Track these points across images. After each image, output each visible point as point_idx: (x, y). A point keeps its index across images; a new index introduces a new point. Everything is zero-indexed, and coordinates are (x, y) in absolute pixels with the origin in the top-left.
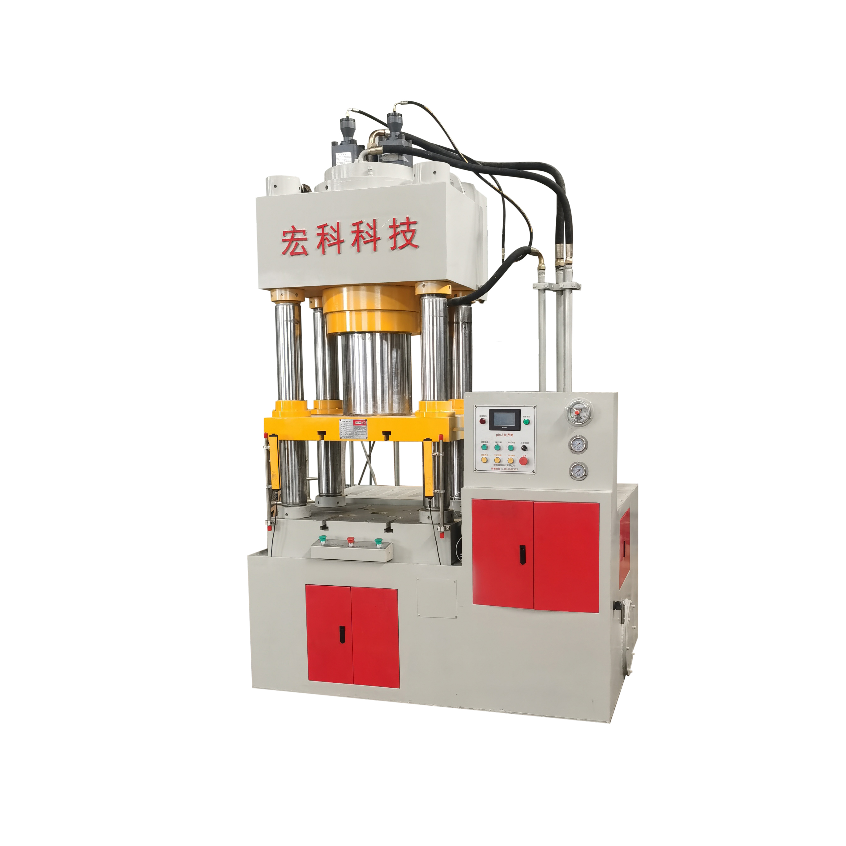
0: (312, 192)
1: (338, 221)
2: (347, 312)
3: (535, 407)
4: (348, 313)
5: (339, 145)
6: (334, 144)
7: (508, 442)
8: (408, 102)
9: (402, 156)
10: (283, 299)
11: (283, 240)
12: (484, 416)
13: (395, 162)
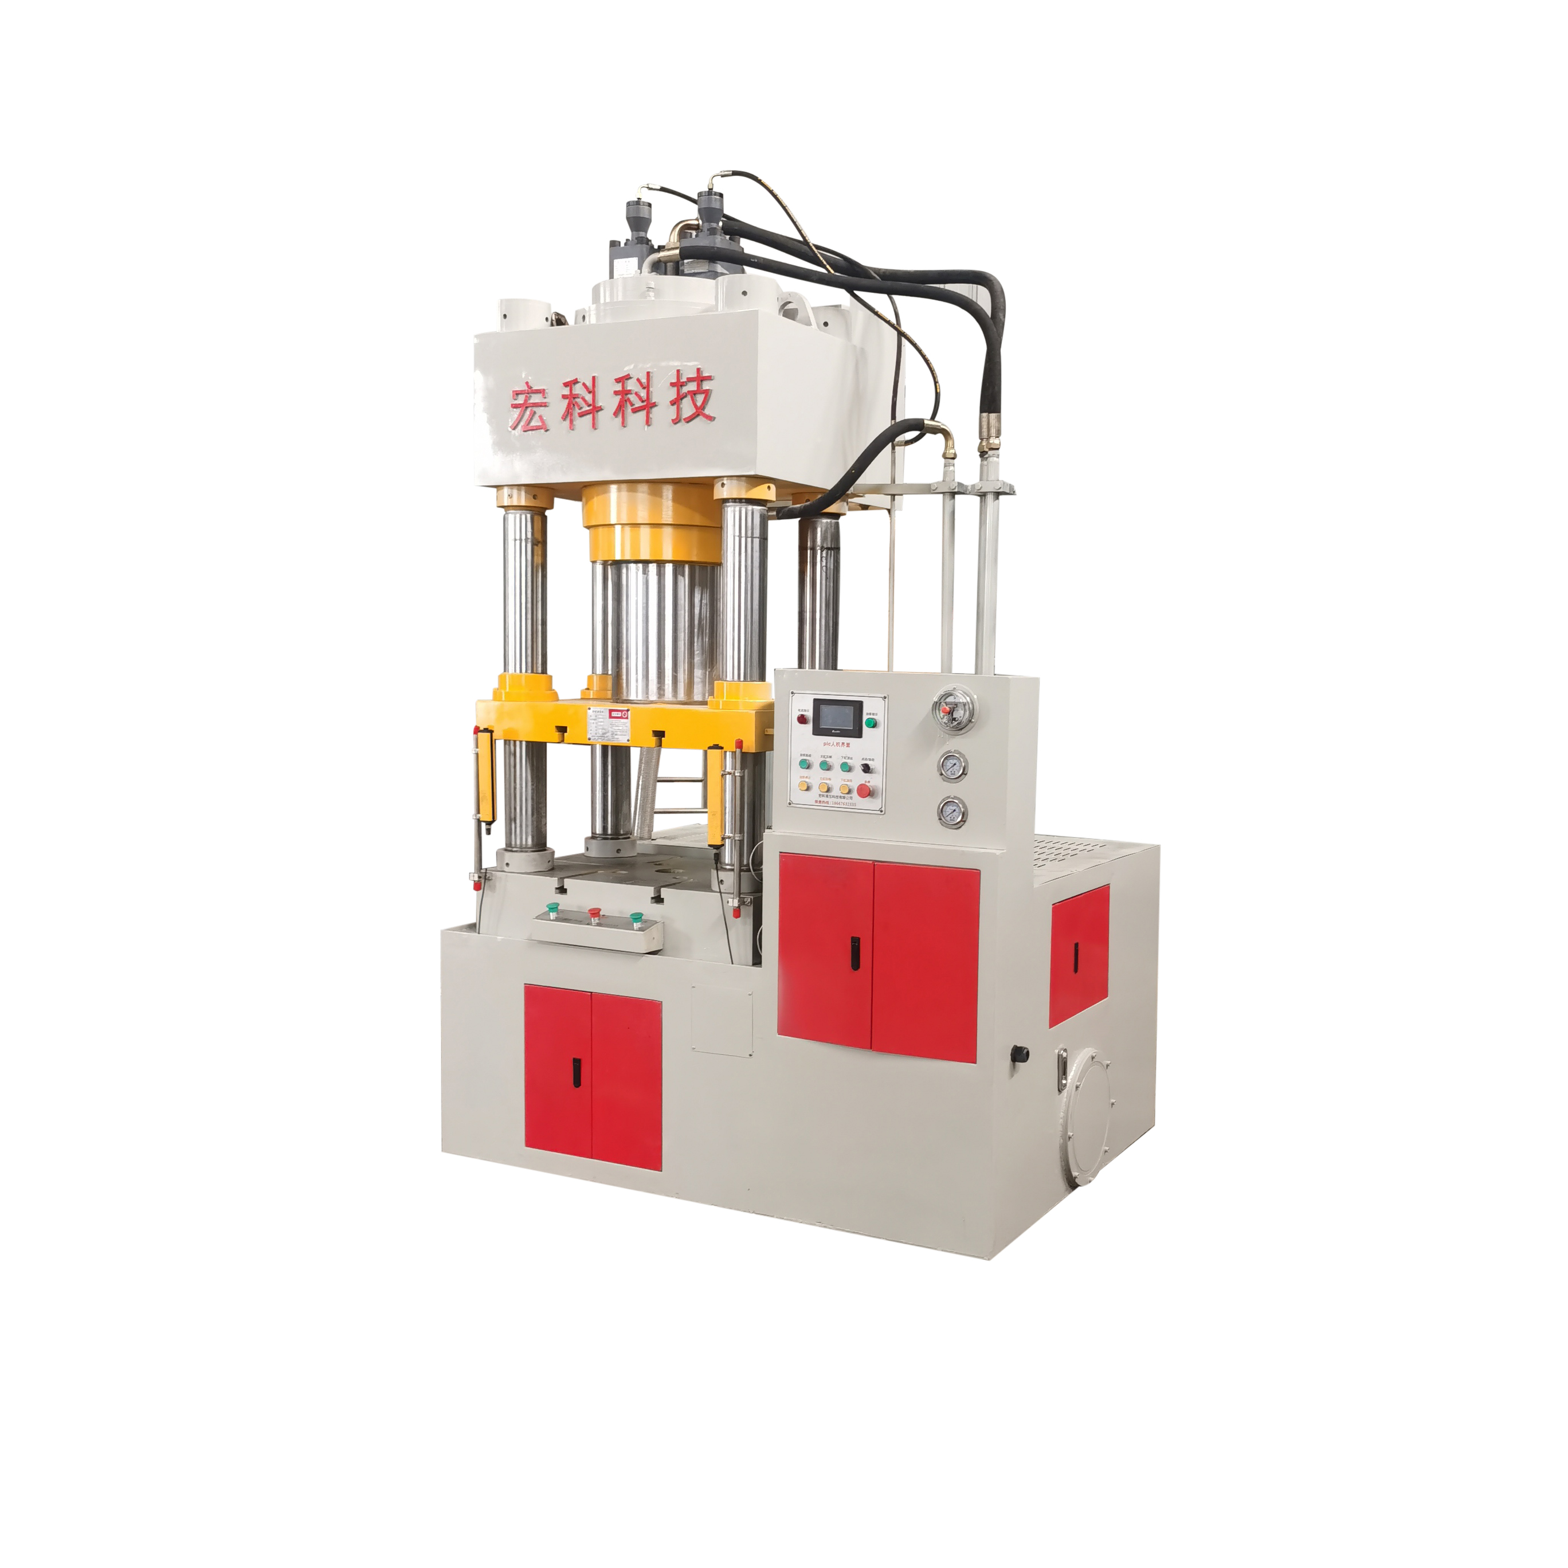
0: (568, 324)
1: (594, 375)
2: (616, 526)
3: (885, 698)
4: (618, 528)
5: (622, 245)
6: (614, 244)
7: (842, 757)
8: (732, 173)
9: (715, 264)
10: (515, 503)
11: (512, 405)
12: (805, 711)
13: (703, 275)
